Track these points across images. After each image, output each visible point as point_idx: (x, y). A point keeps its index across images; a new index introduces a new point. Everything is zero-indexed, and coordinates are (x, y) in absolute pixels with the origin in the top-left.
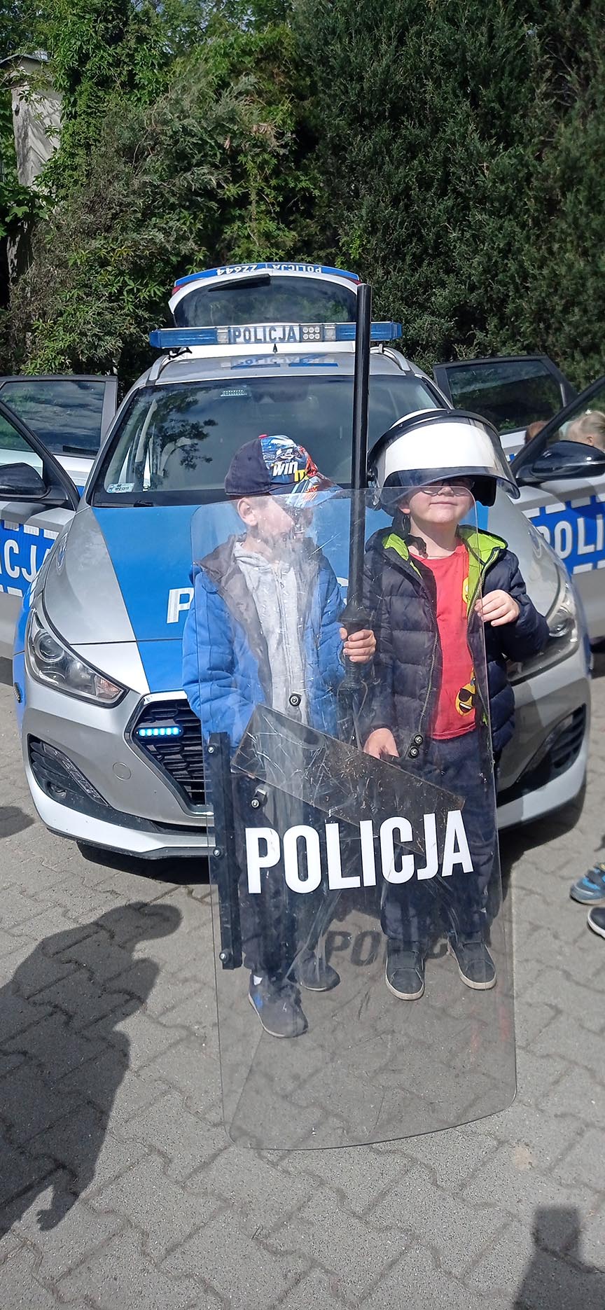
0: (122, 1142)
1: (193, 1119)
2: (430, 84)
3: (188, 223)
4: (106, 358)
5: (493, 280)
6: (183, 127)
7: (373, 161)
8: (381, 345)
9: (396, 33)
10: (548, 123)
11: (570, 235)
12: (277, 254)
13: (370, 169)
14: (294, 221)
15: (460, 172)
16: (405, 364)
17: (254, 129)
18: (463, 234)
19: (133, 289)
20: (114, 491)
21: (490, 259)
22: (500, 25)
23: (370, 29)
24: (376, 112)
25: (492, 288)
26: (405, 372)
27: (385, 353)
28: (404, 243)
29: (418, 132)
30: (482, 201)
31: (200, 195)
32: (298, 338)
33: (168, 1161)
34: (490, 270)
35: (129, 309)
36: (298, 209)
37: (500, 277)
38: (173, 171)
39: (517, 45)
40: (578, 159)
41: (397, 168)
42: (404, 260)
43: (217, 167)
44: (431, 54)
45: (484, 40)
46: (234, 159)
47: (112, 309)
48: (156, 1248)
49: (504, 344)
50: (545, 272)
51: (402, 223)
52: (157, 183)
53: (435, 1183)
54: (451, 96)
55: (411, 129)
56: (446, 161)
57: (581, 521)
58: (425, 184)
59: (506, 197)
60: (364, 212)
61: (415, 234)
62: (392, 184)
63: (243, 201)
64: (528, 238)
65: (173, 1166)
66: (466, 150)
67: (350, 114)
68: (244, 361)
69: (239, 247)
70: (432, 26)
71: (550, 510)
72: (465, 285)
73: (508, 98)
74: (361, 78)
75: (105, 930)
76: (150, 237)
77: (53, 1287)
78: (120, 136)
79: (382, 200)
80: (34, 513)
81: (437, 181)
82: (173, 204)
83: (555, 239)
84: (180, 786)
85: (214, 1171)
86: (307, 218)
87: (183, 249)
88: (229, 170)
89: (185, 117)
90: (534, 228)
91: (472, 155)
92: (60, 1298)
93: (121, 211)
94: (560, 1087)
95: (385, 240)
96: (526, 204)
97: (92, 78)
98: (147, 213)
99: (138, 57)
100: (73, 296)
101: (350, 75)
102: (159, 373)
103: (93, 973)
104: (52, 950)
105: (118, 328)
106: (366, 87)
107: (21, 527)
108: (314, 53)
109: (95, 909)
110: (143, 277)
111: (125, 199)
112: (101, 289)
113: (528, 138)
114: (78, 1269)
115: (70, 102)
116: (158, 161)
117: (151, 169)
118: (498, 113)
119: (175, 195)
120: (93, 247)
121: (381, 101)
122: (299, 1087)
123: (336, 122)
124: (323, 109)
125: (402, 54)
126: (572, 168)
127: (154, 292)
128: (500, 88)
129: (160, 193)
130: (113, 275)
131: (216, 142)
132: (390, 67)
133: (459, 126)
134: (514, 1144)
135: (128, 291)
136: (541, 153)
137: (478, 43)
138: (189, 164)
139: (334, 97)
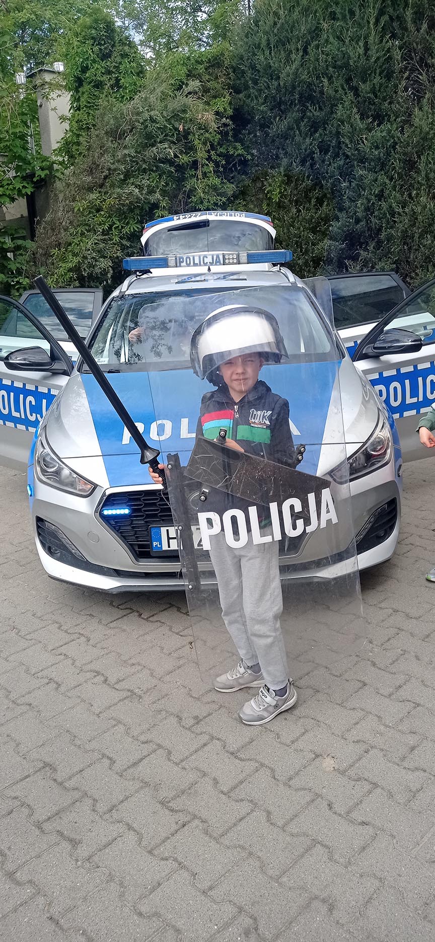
0: (87, 752)
1: (130, 739)
2: (325, 80)
3: (155, 182)
4: (101, 273)
5: (371, 216)
6: (151, 117)
7: (285, 136)
9: (302, 47)
10: (408, 108)
11: (424, 185)
13: (287, 139)
14: (233, 178)
15: (347, 141)
16: (293, 278)
17: (200, 117)
18: (350, 184)
19: (119, 226)
21: (369, 201)
22: (372, 42)
23: (284, 45)
24: (289, 101)
25: (371, 221)
26: (292, 283)
27: (281, 271)
28: (310, 190)
29: (318, 114)
30: (362, 160)
31: (163, 163)
32: (222, 262)
33: (113, 762)
34: (368, 209)
35: (116, 240)
36: (236, 169)
37: (376, 213)
38: (145, 146)
39: (385, 55)
40: (428, 133)
41: (304, 139)
42: (310, 202)
43: (174, 143)
44: (326, 61)
45: (361, 51)
46: (186, 137)
47: (104, 240)
48: (102, 807)
50: (407, 210)
51: (308, 177)
52: (134, 154)
53: (274, 777)
54: (340, 89)
55: (314, 112)
56: (338, 133)
57: (407, 382)
58: (324, 149)
59: (379, 159)
60: (282, 169)
61: (317, 184)
62: (301, 149)
63: (195, 165)
64: (394, 188)
65: (115, 764)
66: (351, 127)
67: (271, 102)
68: (185, 278)
69: (195, 196)
70: (327, 41)
72: (353, 219)
73: (379, 91)
74: (278, 78)
75: (84, 636)
76: (129, 191)
77: (39, 826)
78: (108, 123)
79: (294, 161)
80: (45, 378)
81: (333, 147)
82: (145, 168)
83: (414, 187)
84: (131, 547)
85: (140, 767)
86: (242, 175)
87: (153, 198)
88: (183, 145)
89: (152, 110)
90: (399, 180)
91: (355, 130)
92: (43, 831)
93: (110, 174)
94: (358, 726)
95: (297, 188)
96: (393, 164)
97: (90, 82)
98: (127, 175)
99: (122, 67)
100: (78, 232)
101: (271, 76)
102: (129, 287)
103: (75, 661)
104: (50, 648)
105: (109, 253)
106: (282, 84)
107: (37, 387)
108: (245, 61)
109: (78, 625)
110: (126, 218)
111: (112, 166)
112: (97, 227)
113: (394, 118)
114: (54, 818)
115: (76, 99)
116: (134, 139)
117: (130, 145)
118: (373, 101)
119: (146, 162)
120: (91, 199)
121: (292, 93)
122: (197, 723)
123: (261, 108)
124: (252, 100)
125: (306, 61)
126: (425, 139)
127: (133, 228)
128: (374, 83)
129: (136, 161)
130: (105, 217)
131: (173, 126)
132: (298, 69)
133: (346, 109)
134: (325, 757)
135: (115, 228)
136: (403, 128)
137: (357, 54)
138: (155, 141)
139: (260, 91)
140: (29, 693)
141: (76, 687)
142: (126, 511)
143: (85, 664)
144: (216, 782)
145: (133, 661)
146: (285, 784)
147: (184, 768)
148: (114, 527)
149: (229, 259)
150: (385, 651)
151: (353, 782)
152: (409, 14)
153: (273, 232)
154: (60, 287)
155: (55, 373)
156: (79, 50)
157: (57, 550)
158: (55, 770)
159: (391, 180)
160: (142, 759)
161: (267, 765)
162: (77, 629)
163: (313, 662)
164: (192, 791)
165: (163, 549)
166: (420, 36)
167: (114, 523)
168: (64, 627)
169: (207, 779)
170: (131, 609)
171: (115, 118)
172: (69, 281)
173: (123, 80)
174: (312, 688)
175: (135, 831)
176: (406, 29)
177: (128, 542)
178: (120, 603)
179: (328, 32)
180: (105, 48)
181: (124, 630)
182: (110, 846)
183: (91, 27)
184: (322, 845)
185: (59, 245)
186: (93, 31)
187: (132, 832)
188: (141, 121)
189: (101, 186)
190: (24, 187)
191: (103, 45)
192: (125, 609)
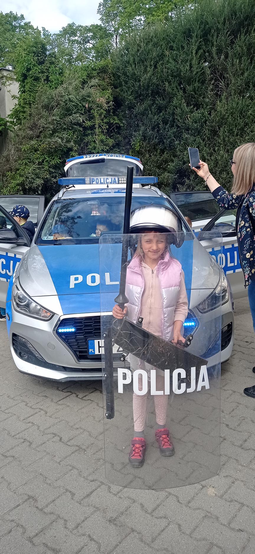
0: (55, 488)
1: (83, 479)
2: (167, 84)
3: (71, 136)
4: (36, 187)
6: (69, 98)
7: (143, 114)
8: (150, 185)
9: (153, 64)
10: (213, 101)
11: (222, 144)
12: (106, 148)
13: (143, 116)
14: (112, 136)
15: (179, 118)
16: (160, 193)
17: (98, 100)
18: (180, 142)
19: (48, 160)
20: (45, 239)
22: (194, 63)
23: (143, 62)
24: (145, 94)
26: (160, 195)
27: (152, 188)
28: (157, 145)
29: (162, 102)
30: (188, 129)
31: (75, 125)
32: (117, 182)
33: (73, 494)
35: (46, 168)
36: (114, 131)
38: (65, 115)
39: (201, 71)
40: (225, 115)
41: (154, 116)
42: (157, 151)
43: (83, 114)
44: (167, 73)
45: (188, 68)
46: (89, 111)
47: (39, 168)
48: (71, 525)
49: (197, 185)
50: (212, 158)
51: (156, 137)
52: (58, 119)
53: (178, 501)
54: (175, 89)
55: (160, 101)
56: (174, 113)
57: (228, 254)
58: (165, 122)
59: (197, 129)
60: (141, 132)
61: (161, 141)
62: (152, 122)
63: (92, 128)
64: (205, 145)
65: (75, 496)
66: (181, 110)
67: (135, 95)
68: (96, 191)
69: (91, 145)
70: (168, 62)
71: (216, 249)
72: (181, 162)
73: (198, 90)
74: (140, 81)
75: (43, 410)
76: (55, 140)
77: (30, 540)
78: (44, 101)
79: (148, 128)
80: (12, 248)
81: (170, 121)
82: (65, 128)
83: (216, 145)
84: (75, 352)
85: (92, 497)
86: (118, 134)
87: (69, 145)
88: (88, 115)
89: (70, 95)
90: (208, 141)
91: (184, 112)
92: (34, 544)
93: (44, 130)
94: (225, 466)
95: (149, 144)
96: (205, 132)
97: (32, 77)
98: (54, 131)
99: (50, 70)
100: (23, 162)
101: (135, 79)
102: (63, 195)
103: (39, 427)
104: (22, 418)
105: (42, 175)
106: (141, 84)
107: (7, 253)
108: (121, 70)
109: (39, 403)
110: (52, 156)
111: (45, 126)
112: (35, 160)
113: (206, 106)
114: (40, 534)
115: (22, 86)
116: (59, 111)
117: (56, 114)
118: (194, 96)
119: (65, 125)
120: (32, 144)
121: (147, 90)
122: (124, 467)
123: (129, 98)
124: (124, 92)
125: (156, 72)
126: (223, 118)
127: (57, 162)
128: (195, 86)
129: (60, 123)
130: (40, 155)
131: (82, 105)
132: (151, 76)
133: (179, 100)
134: (208, 487)
135: (46, 161)
136: (211, 112)
137: (186, 69)
138: (71, 113)
139: (129, 88)
140: (12, 448)
141: (42, 445)
142: (73, 330)
143: (46, 429)
144: (142, 506)
145: (77, 426)
146: (186, 506)
147: (120, 498)
148: (64, 340)
149: (121, 180)
150: (232, 417)
151: (228, 503)
152: (214, 49)
153: (142, 167)
154: (11, 194)
155: (19, 245)
156: (26, 59)
157: (25, 354)
158: (36, 501)
159: (204, 141)
160: (92, 493)
161: (173, 494)
162: (38, 406)
163: (190, 425)
164: (128, 512)
165: (96, 354)
166: (220, 62)
167: (65, 337)
168: (30, 405)
169: (136, 504)
170: (71, 392)
171: (48, 98)
172: (17, 191)
173: (51, 77)
174: (192, 442)
175: (95, 541)
176: (212, 58)
177: (73, 349)
178: (63, 388)
179: (168, 56)
180: (41, 59)
181: (68, 406)
183: (33, 46)
184: (217, 546)
185: (11, 170)
186: (34, 49)
188: (64, 100)
189: (38, 137)
191: (40, 57)
192: (67, 392)
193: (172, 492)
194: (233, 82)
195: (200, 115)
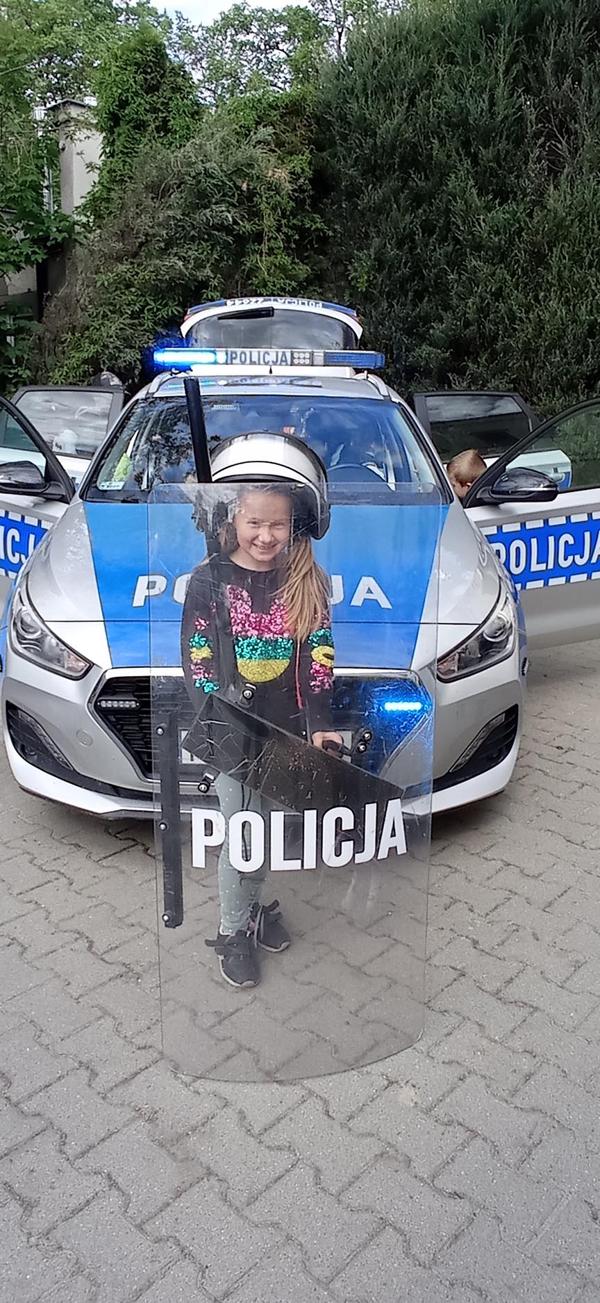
2: (436, 141)
3: (205, 254)
4: (125, 367)
5: (485, 320)
6: (206, 170)
7: (379, 210)
8: (366, 372)
9: (408, 95)
10: (540, 185)
13: (380, 214)
14: (307, 257)
15: (459, 222)
16: (384, 389)
17: (270, 174)
18: (460, 277)
19: (153, 308)
20: (105, 488)
21: (482, 299)
22: (500, 95)
24: (386, 165)
25: (484, 327)
26: (384, 396)
27: (369, 378)
28: (407, 281)
29: (424, 184)
30: (478, 247)
31: (218, 230)
32: (289, 362)
34: (483, 311)
35: (149, 327)
36: (312, 246)
37: (492, 317)
38: (197, 207)
39: (515, 113)
40: (564, 219)
41: (404, 215)
42: (406, 296)
43: (235, 206)
44: (438, 117)
45: (485, 106)
46: (250, 200)
47: (133, 324)
50: (531, 316)
51: (406, 264)
52: (180, 217)
54: (454, 153)
55: (418, 181)
56: (448, 211)
58: (428, 229)
59: (499, 248)
60: (372, 251)
61: (417, 273)
62: (399, 228)
63: (258, 237)
64: (517, 285)
66: (465, 203)
67: (363, 165)
68: (238, 379)
69: (256, 277)
70: (441, 90)
72: (461, 321)
73: (505, 159)
74: (375, 134)
75: (65, 877)
76: (171, 264)
78: (149, 174)
79: (389, 242)
80: (36, 505)
81: (439, 228)
82: (193, 235)
83: (541, 288)
84: (137, 756)
85: (133, 1087)
86: (320, 254)
87: (201, 275)
88: (245, 209)
89: (208, 161)
90: (523, 276)
91: (471, 207)
93: (147, 241)
94: (451, 1038)
95: (390, 277)
96: (516, 255)
97: (130, 122)
98: (170, 243)
99: (172, 104)
100: (99, 313)
102: (160, 386)
103: (50, 913)
104: (15, 893)
105: (138, 342)
106: (378, 142)
107: (23, 518)
108: (333, 110)
109: (58, 858)
110: (163, 298)
111: (150, 230)
112: (125, 307)
113: (522, 196)
115: (109, 142)
116: (182, 198)
117: (175, 205)
118: (496, 172)
119: (195, 228)
120: (119, 271)
121: (391, 155)
122: (220, 1022)
123: (349, 172)
124: (339, 160)
125: (412, 114)
126: (559, 226)
127: (173, 312)
128: (498, 150)
129: (183, 226)
130: (137, 296)
131: (234, 184)
132: (401, 125)
133: (460, 181)
134: (402, 1085)
135: (148, 310)
136: (532, 211)
137: (480, 109)
138: (209, 202)
139: (349, 150)
141: (47, 954)
142: (133, 705)
143: (63, 920)
144: (242, 1115)
145: (132, 920)
146: (343, 1126)
149: (299, 358)
150: (490, 925)
151: (441, 1127)
152: (549, 64)
153: (358, 330)
154: (70, 384)
155: (49, 499)
156: (117, 78)
157: (32, 751)
159: (512, 276)
160: (136, 1074)
161: (319, 1093)
162: (56, 866)
163: (389, 937)
164: (207, 1129)
166: (561, 93)
167: (114, 719)
168: (38, 862)
169: (229, 1110)
170: (134, 840)
171: (159, 169)
172: (83, 377)
173: (172, 122)
174: (386, 976)
175: (119, 1189)
176: (544, 83)
177: (133, 748)
179: (443, 78)
180: (152, 78)
181: (122, 872)
182: (81, 1213)
183: (135, 50)
184: (395, 1228)
185: (73, 330)
186: (138, 55)
187: (115, 1192)
188: (193, 174)
189: (135, 255)
190: (34, 253)
191: (150, 74)
192: (125, 839)
193: (317, 1090)
194: (588, 141)
195: (508, 216)
